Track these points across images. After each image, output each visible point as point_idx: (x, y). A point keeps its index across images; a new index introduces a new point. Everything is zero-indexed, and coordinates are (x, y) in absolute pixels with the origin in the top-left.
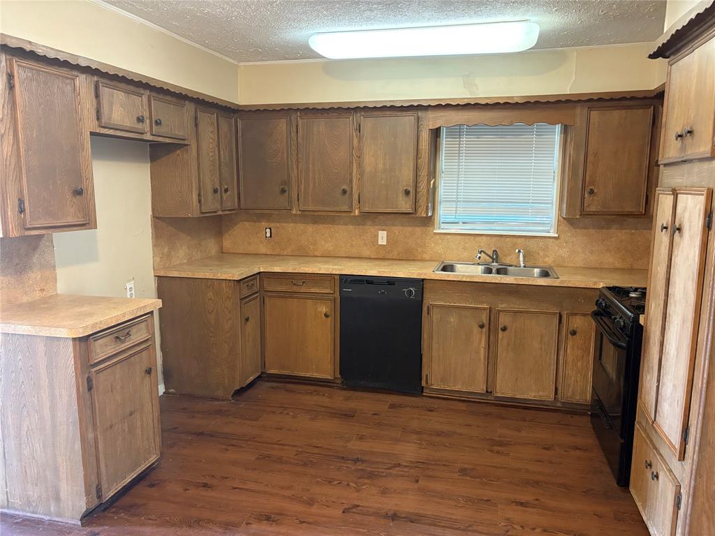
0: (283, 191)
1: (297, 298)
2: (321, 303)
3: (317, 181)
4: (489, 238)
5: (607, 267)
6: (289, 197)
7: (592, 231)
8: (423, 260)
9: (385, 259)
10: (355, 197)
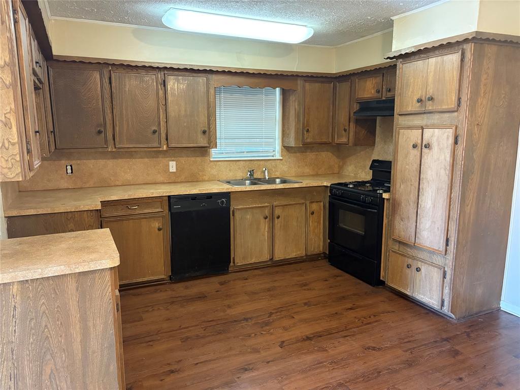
0: (100, 132)
1: (132, 219)
2: (154, 220)
3: (130, 123)
4: (244, 162)
5: (306, 174)
6: (106, 137)
7: (298, 154)
8: (203, 181)
9: (175, 182)
10: (163, 136)
